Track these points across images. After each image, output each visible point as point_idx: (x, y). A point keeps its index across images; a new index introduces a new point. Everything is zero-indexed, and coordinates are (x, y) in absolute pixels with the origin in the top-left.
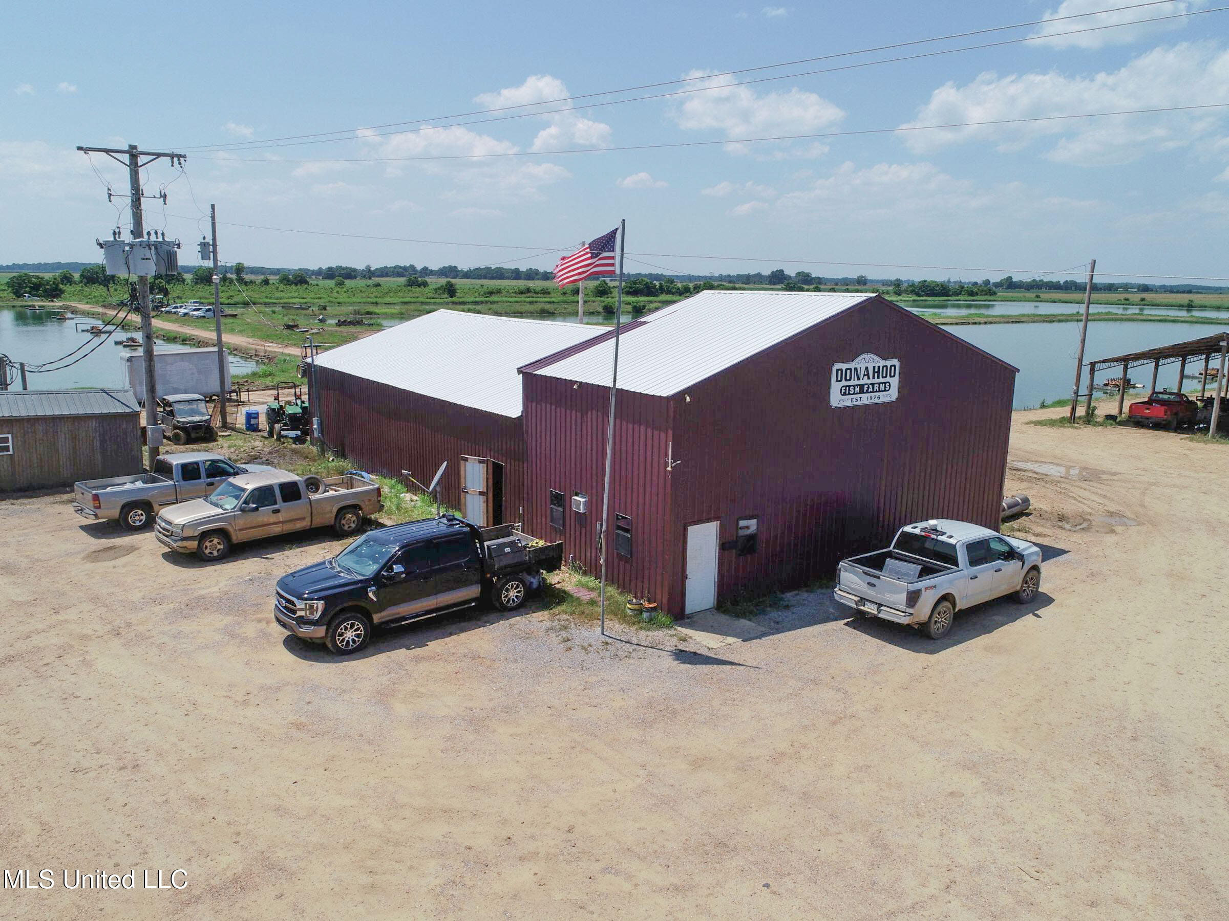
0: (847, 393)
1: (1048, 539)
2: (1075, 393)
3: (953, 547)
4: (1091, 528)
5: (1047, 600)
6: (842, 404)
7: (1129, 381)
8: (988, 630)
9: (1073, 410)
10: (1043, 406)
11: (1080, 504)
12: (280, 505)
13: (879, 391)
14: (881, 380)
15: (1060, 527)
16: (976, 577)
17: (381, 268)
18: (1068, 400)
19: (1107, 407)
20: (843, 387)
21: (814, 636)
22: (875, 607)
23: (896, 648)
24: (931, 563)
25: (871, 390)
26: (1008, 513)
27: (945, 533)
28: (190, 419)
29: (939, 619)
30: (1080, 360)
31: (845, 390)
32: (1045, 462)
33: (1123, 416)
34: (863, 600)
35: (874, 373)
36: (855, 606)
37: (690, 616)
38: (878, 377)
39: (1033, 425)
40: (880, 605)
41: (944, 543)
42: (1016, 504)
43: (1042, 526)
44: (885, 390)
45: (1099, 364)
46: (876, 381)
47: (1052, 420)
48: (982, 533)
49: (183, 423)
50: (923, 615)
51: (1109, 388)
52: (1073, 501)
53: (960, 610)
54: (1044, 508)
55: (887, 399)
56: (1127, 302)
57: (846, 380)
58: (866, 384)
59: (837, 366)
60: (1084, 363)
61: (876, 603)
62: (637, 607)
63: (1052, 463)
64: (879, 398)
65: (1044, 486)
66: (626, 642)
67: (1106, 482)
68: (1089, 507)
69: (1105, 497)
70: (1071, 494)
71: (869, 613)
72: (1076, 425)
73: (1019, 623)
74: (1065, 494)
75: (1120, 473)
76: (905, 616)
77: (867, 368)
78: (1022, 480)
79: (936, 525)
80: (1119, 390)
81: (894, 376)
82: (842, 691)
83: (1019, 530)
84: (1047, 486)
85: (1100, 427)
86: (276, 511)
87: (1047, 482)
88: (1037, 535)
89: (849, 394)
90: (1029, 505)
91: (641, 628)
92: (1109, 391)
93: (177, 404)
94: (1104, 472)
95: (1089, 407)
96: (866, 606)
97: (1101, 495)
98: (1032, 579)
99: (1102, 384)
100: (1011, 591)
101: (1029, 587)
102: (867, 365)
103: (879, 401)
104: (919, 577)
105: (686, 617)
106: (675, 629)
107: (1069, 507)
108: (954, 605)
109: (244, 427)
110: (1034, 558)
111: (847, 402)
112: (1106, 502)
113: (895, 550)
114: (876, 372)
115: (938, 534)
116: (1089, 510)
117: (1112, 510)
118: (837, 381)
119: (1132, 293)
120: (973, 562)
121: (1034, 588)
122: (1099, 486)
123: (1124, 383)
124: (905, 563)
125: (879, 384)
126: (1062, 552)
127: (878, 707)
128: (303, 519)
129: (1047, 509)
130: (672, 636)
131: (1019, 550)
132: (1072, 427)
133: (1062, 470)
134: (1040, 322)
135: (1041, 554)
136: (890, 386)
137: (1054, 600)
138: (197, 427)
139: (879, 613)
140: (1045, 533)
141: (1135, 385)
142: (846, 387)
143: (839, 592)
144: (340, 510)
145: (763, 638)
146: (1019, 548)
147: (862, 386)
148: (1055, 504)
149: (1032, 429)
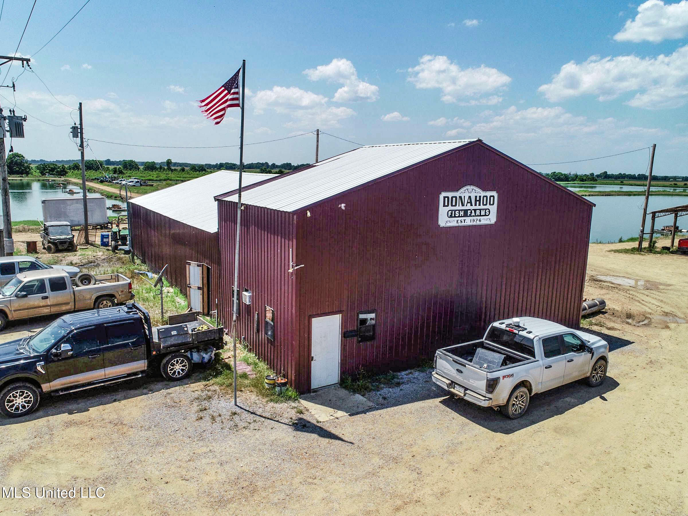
0: (453, 216)
1: (618, 332)
2: (641, 232)
3: (532, 341)
4: (651, 324)
5: (613, 384)
6: (449, 225)
7: (677, 228)
8: (560, 411)
9: (640, 244)
10: (621, 241)
11: (643, 306)
12: (49, 292)
13: (480, 216)
14: (482, 207)
15: (628, 323)
16: (550, 367)
17: (250, 164)
18: (638, 238)
19: (662, 242)
20: (450, 211)
21: (411, 413)
22: (462, 390)
23: (478, 426)
24: (515, 354)
25: (473, 214)
26: (589, 311)
27: (526, 329)
28: (58, 237)
29: (516, 402)
30: (645, 210)
31: (452, 213)
32: (620, 276)
33: (674, 248)
34: (453, 384)
35: (476, 201)
36: (446, 388)
37: (315, 391)
38: (480, 205)
39: (613, 252)
40: (466, 389)
41: (524, 338)
42: (595, 305)
43: (614, 322)
44: (485, 215)
45: (658, 213)
46: (478, 207)
47: (626, 249)
48: (559, 329)
49: (54, 239)
50: (501, 399)
51: (665, 232)
52: (638, 304)
53: (536, 394)
54: (617, 308)
55: (488, 222)
56: (676, 186)
57: (452, 205)
58: (469, 210)
59: (443, 194)
60: (648, 213)
61: (463, 387)
62: (272, 382)
63: (624, 277)
64: (480, 221)
65: (617, 293)
66: (252, 413)
67: (663, 291)
68: (650, 308)
69: (662, 301)
70: (637, 299)
71: (457, 395)
72: (642, 253)
73: (587, 405)
74: (632, 299)
75: (673, 285)
76: (484, 400)
77: (470, 197)
78: (602, 288)
79: (519, 322)
80: (671, 233)
81: (493, 204)
82: (417, 470)
83: (596, 325)
84: (620, 292)
85: (659, 255)
86: (46, 298)
87: (620, 290)
88: (609, 329)
89: (455, 217)
90: (605, 306)
91: (271, 400)
92: (665, 234)
93: (51, 227)
94: (661, 284)
95: (651, 241)
96: (455, 389)
97: (659, 300)
98: (600, 367)
99: (660, 229)
100: (583, 377)
101: (597, 373)
102: (470, 195)
103: (480, 223)
104: (502, 365)
105: (312, 391)
106: (299, 402)
107: (635, 308)
108: (530, 391)
109: (100, 243)
110: (602, 350)
111: (453, 223)
112: (663, 305)
113: (486, 341)
114: (478, 200)
115: (519, 329)
116: (650, 311)
117: (667, 311)
118: (444, 206)
119: (679, 181)
120: (548, 354)
121: (602, 374)
122: (658, 293)
123: (674, 229)
124: (492, 353)
125: (480, 210)
126: (627, 343)
127: (445, 490)
128: (67, 304)
129: (618, 309)
130: (294, 408)
131: (589, 343)
132: (640, 254)
133: (632, 283)
134: (623, 195)
135: (608, 347)
136: (489, 212)
137: (618, 384)
138: (63, 242)
139: (465, 395)
140: (615, 327)
141: (681, 230)
142: (452, 211)
143: (436, 375)
144: (98, 298)
145: (367, 413)
146: (589, 342)
147: (466, 211)
148: (625, 306)
149: (612, 255)
